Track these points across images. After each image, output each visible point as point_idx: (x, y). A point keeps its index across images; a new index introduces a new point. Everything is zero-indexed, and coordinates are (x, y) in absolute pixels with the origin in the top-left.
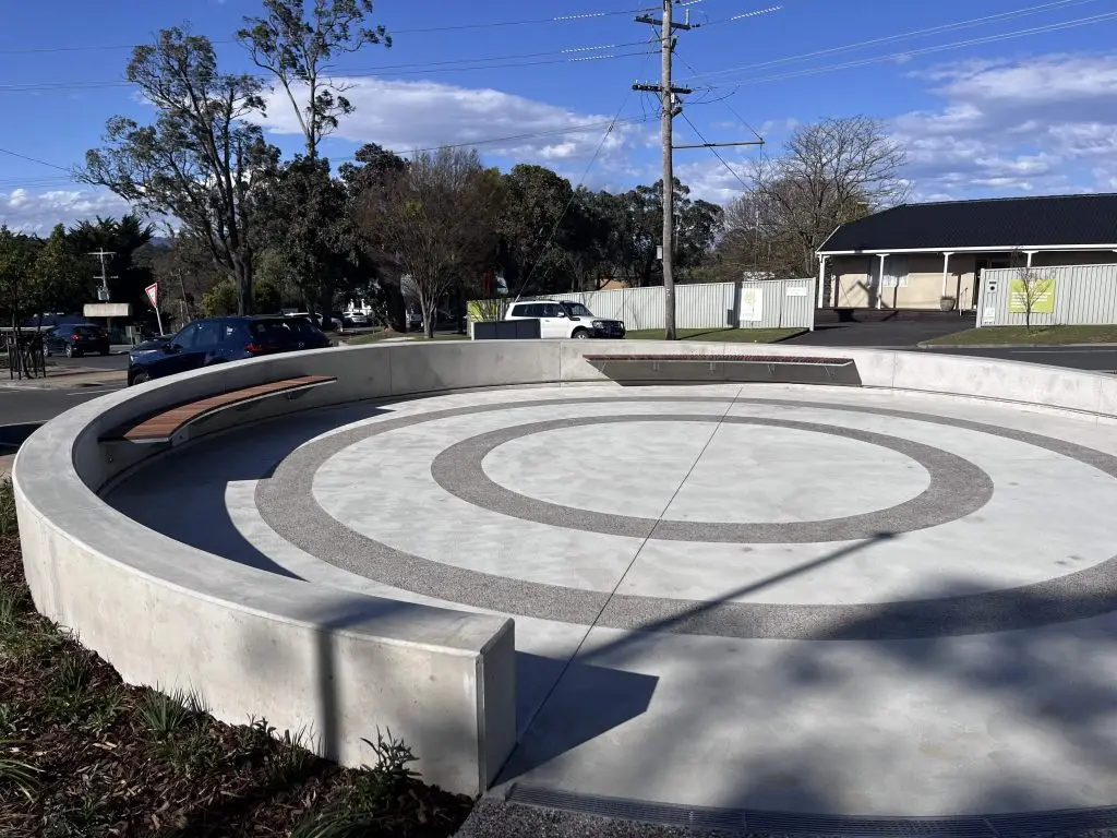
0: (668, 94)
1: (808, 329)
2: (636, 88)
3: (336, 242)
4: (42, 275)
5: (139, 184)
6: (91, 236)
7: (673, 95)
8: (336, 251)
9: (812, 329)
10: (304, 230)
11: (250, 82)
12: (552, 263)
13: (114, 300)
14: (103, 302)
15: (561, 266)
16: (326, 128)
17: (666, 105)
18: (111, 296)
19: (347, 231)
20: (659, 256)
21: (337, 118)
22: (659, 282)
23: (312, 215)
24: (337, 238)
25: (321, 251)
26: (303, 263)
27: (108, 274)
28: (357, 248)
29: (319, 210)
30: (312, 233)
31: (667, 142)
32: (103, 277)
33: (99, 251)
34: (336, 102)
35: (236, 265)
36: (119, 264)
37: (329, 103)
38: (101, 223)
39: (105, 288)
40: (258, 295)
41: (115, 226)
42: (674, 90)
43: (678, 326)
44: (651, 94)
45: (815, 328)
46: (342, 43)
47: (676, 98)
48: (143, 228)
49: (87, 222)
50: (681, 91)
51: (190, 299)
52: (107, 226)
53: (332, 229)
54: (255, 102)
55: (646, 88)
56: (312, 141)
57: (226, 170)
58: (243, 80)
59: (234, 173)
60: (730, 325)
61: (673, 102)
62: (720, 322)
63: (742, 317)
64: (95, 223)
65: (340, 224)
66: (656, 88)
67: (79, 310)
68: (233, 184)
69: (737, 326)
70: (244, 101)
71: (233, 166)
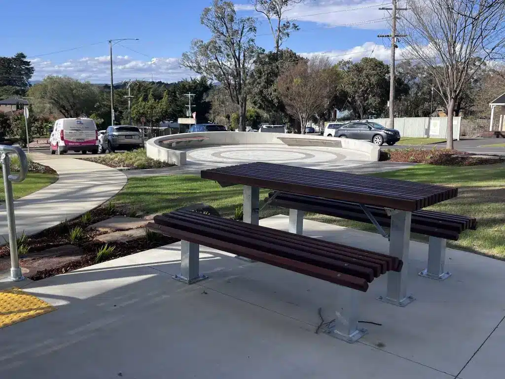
0: (393, 38)
1: (457, 140)
2: (378, 36)
3: (270, 95)
5: (203, 66)
6: (187, 86)
7: (395, 39)
8: (270, 99)
9: (458, 140)
10: (259, 90)
11: (251, 20)
14: (188, 117)
16: (285, 38)
17: (392, 42)
19: (275, 91)
21: (290, 34)
23: (262, 84)
24: (271, 93)
25: (264, 99)
27: (192, 104)
28: (277, 98)
29: (265, 82)
30: (261, 92)
31: (393, 58)
32: (189, 106)
33: (189, 93)
34: (291, 26)
35: (240, 103)
36: (197, 100)
37: (288, 27)
38: (192, 80)
39: (190, 111)
40: (251, 116)
41: (198, 82)
44: (386, 38)
45: (460, 140)
47: (397, 39)
48: (209, 83)
49: (186, 79)
50: (398, 36)
52: (194, 81)
53: (269, 90)
54: (253, 29)
55: (383, 36)
56: (278, 45)
57: (239, 60)
58: (248, 19)
59: (242, 61)
60: (426, 136)
61: (395, 41)
62: (422, 135)
63: (431, 133)
64: (189, 80)
65: (273, 88)
66: (388, 36)
67: (176, 121)
68: (241, 66)
69: (428, 138)
70: (248, 29)
71: (242, 58)
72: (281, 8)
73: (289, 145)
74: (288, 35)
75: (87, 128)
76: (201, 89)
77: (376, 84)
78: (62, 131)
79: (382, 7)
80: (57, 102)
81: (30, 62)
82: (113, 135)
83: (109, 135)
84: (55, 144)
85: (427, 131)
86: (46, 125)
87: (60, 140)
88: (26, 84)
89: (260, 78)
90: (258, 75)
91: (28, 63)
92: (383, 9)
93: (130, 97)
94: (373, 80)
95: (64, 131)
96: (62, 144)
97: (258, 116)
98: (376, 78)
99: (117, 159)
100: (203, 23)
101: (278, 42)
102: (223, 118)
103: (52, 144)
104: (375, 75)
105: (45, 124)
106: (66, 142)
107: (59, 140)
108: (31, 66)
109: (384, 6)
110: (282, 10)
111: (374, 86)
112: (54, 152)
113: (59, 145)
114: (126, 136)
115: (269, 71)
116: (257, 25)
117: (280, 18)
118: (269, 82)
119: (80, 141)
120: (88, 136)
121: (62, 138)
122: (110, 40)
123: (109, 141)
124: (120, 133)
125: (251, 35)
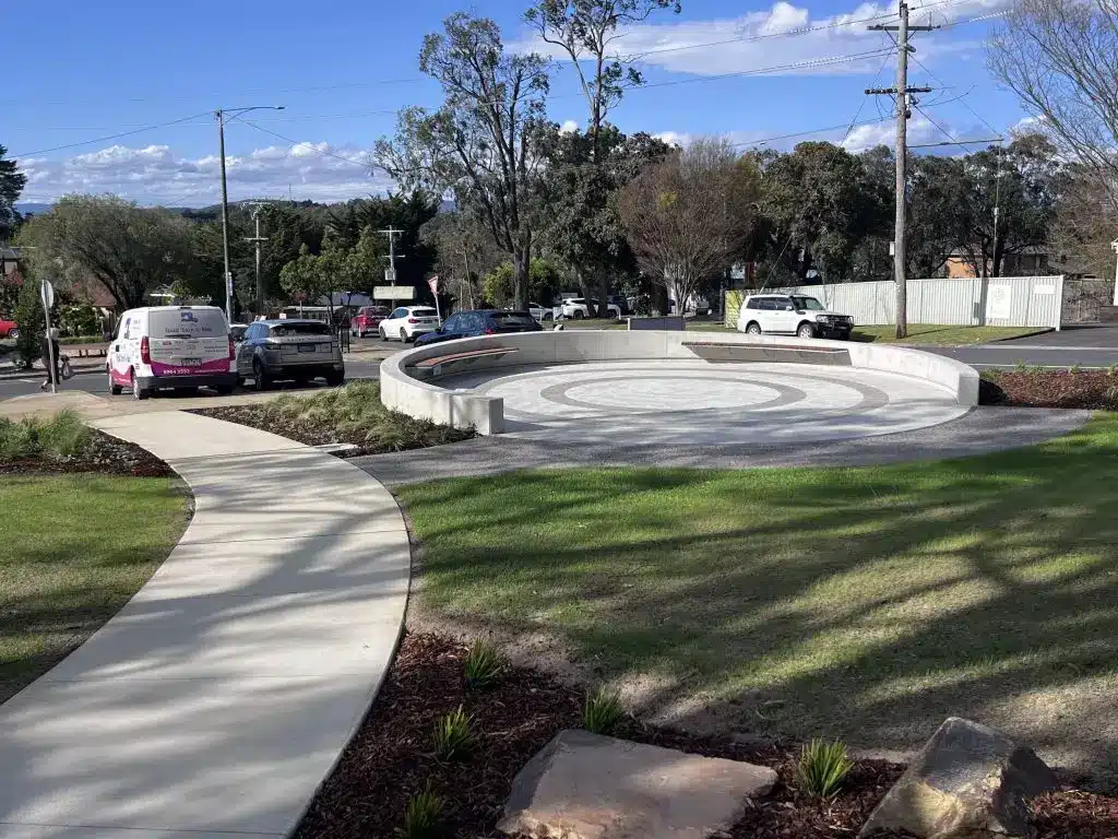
0: (903, 95)
1: (1055, 329)
2: (868, 92)
3: (599, 232)
4: (351, 267)
5: (427, 168)
6: (381, 211)
7: (907, 97)
8: (598, 240)
9: (1058, 329)
10: (570, 220)
11: (535, 60)
12: (826, 251)
13: (400, 282)
14: (389, 284)
15: (835, 254)
16: (612, 100)
17: (900, 106)
18: (398, 276)
19: (610, 222)
20: (892, 253)
21: (623, 90)
22: (890, 277)
23: (579, 205)
24: (601, 228)
26: (569, 252)
27: (396, 253)
28: (616, 238)
29: (586, 202)
30: (577, 225)
31: (900, 142)
32: (391, 257)
33: (389, 229)
34: (626, 73)
35: (515, 249)
36: (407, 242)
37: (618, 74)
38: (391, 197)
39: (392, 269)
40: (536, 279)
41: (405, 201)
42: (910, 90)
43: (909, 320)
44: (886, 97)
45: (1062, 328)
46: (630, 12)
47: (911, 97)
48: (430, 201)
49: (378, 195)
50: (914, 90)
51: (474, 278)
52: (397, 201)
53: (596, 219)
54: (541, 82)
55: (879, 92)
56: (598, 115)
57: (511, 151)
58: (530, 59)
59: (518, 155)
60: (976, 322)
61: (907, 102)
62: (966, 317)
63: (988, 314)
64: (385, 197)
65: (606, 213)
66: (890, 91)
67: (370, 293)
68: (517, 165)
69: (982, 324)
70: (531, 80)
71: (518, 145)
72: (603, 32)
73: (711, 360)
74: (620, 92)
75: (207, 330)
76: (412, 215)
77: (837, 201)
78: (146, 341)
79: (874, 26)
80: (92, 256)
81: (14, 163)
82: (267, 345)
83: (255, 345)
84: (123, 369)
85: (980, 310)
86: (65, 310)
87: (140, 360)
88: (7, 212)
89: (572, 192)
90: (569, 186)
91: (10, 166)
92: (878, 27)
93: (260, 241)
94: (831, 192)
95: (150, 340)
96: (145, 371)
97: (552, 278)
98: (838, 187)
99: (306, 416)
100: (423, 68)
101: (597, 111)
102: (464, 282)
103: (116, 371)
104: (833, 180)
105: (63, 307)
106: (156, 367)
107: (137, 360)
108: (17, 173)
109: (880, 22)
110: (605, 37)
111: (832, 206)
112: (117, 390)
113: (138, 373)
114: (299, 345)
115: (593, 176)
116: (551, 73)
117: (600, 54)
118: (595, 202)
119: (191, 363)
120: (212, 349)
121: (146, 359)
122: (218, 110)
123: (256, 359)
124: (285, 339)
125: (537, 95)
